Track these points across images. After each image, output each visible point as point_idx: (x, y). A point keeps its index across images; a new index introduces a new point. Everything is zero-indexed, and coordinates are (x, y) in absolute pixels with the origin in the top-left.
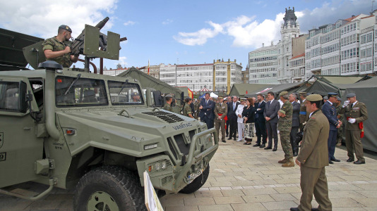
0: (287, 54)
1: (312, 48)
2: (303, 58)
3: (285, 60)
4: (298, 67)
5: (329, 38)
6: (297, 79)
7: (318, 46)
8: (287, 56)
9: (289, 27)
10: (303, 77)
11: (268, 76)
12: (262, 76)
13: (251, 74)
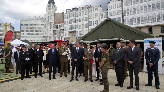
0: (51, 22)
1: (70, 18)
2: (63, 24)
3: (49, 25)
4: (59, 29)
5: (81, 14)
6: (57, 36)
7: (74, 18)
8: (51, 23)
9: (52, 7)
10: (62, 35)
11: (33, 34)
12: (29, 34)
13: (22, 33)
